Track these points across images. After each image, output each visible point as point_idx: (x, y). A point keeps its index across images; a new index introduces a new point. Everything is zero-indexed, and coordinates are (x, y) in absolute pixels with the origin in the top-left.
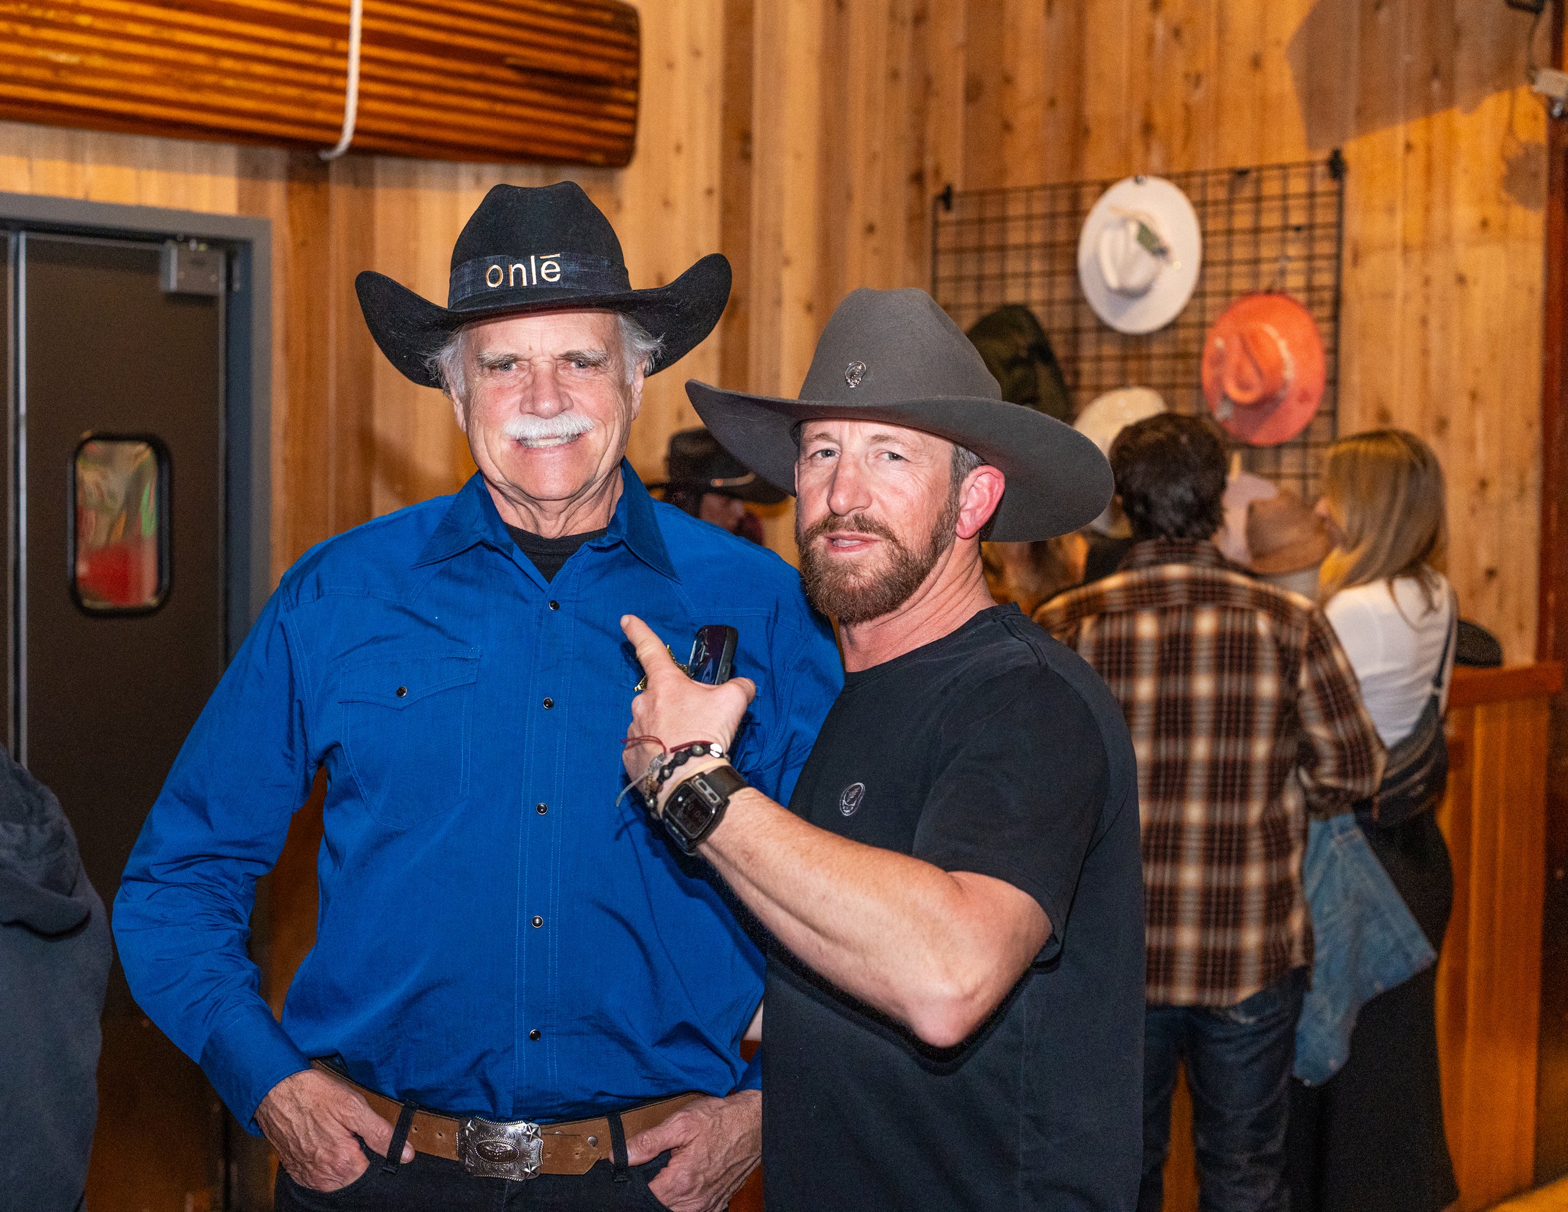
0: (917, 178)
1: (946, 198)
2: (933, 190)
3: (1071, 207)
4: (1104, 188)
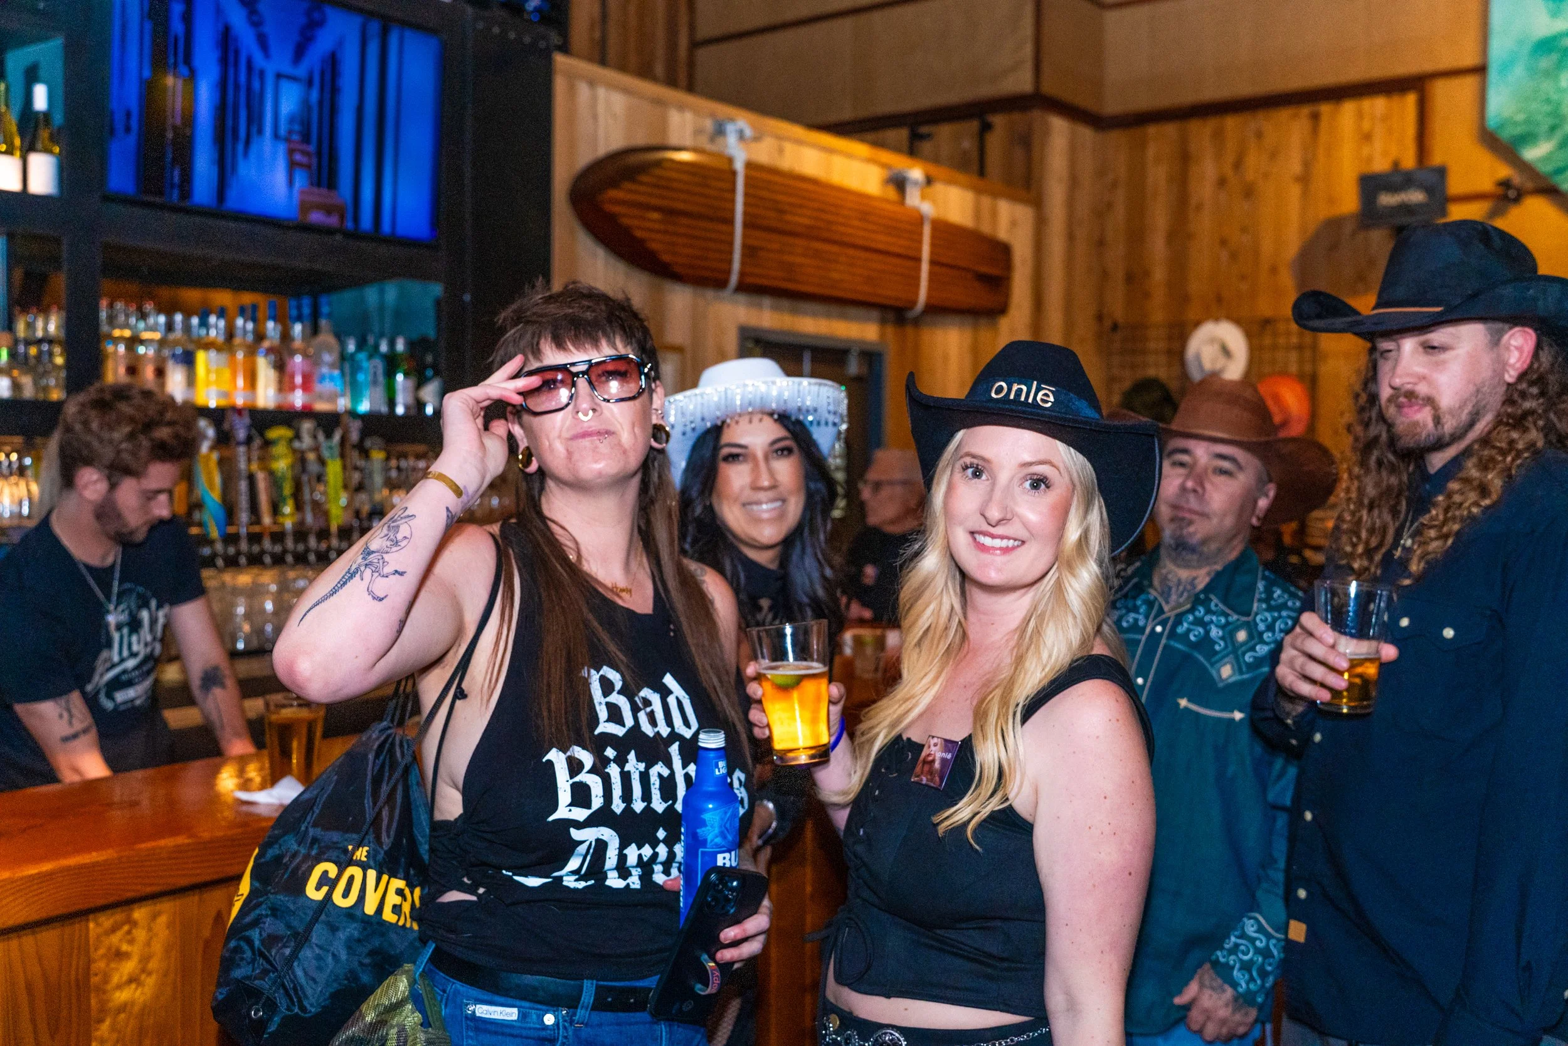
0: (1100, 318)
1: (1115, 327)
2: (1108, 323)
3: (1180, 333)
4: (1197, 324)
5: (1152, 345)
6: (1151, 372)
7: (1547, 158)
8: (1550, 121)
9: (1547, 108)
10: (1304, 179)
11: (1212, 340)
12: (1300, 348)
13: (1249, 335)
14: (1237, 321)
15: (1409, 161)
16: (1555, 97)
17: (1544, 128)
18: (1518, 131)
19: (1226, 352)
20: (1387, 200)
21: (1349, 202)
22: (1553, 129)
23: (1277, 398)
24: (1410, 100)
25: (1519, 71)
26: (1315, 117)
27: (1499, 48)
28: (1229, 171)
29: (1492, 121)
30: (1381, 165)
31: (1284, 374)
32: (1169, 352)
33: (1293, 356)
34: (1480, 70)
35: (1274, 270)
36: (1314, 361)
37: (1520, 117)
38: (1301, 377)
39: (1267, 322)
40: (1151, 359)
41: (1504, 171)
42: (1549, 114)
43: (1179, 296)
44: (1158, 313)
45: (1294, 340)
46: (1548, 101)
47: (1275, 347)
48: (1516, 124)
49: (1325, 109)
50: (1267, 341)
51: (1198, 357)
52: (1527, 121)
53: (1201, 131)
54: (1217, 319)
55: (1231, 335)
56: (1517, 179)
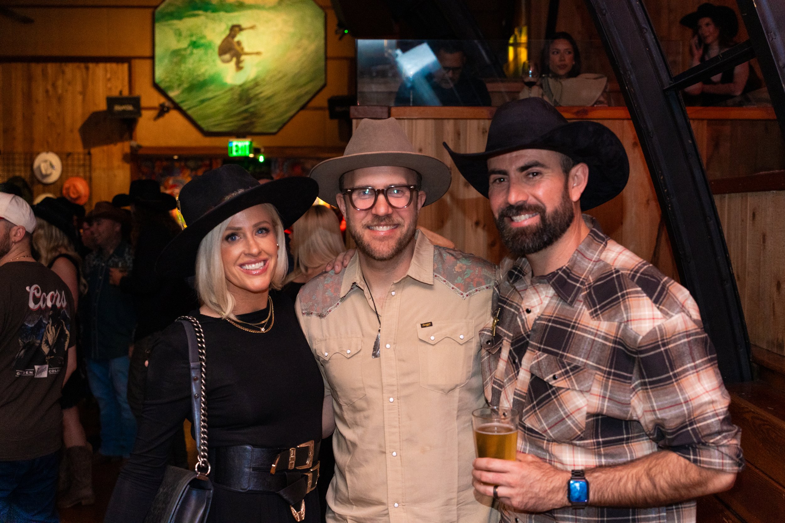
3: (30, 157)
4: (38, 153)
5: (17, 162)
6: (17, 174)
7: (178, 96)
8: (178, 83)
9: (177, 77)
10: (83, 93)
11: (46, 161)
12: (84, 165)
13: (61, 159)
14: (57, 153)
15: (126, 93)
16: (180, 73)
17: (176, 85)
18: (167, 84)
19: (52, 166)
20: (118, 108)
21: (102, 106)
22: (179, 85)
23: (75, 187)
24: (126, 66)
25: (166, 61)
26: (87, 68)
27: (159, 51)
28: (50, 88)
29: (157, 80)
30: (115, 93)
31: (78, 176)
32: (25, 165)
33: (81, 170)
34: (152, 58)
35: (72, 131)
36: (90, 171)
37: (168, 79)
38: (85, 178)
39: (69, 154)
40: (17, 168)
41: (162, 100)
42: (177, 80)
43: (30, 140)
44: (19, 148)
45: (82, 162)
46: (177, 74)
47: (73, 165)
48: (166, 82)
49: (91, 65)
50: (70, 162)
51: (39, 167)
52: (170, 81)
53: (37, 69)
54: (47, 152)
55: (54, 159)
56: (167, 104)
